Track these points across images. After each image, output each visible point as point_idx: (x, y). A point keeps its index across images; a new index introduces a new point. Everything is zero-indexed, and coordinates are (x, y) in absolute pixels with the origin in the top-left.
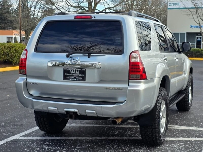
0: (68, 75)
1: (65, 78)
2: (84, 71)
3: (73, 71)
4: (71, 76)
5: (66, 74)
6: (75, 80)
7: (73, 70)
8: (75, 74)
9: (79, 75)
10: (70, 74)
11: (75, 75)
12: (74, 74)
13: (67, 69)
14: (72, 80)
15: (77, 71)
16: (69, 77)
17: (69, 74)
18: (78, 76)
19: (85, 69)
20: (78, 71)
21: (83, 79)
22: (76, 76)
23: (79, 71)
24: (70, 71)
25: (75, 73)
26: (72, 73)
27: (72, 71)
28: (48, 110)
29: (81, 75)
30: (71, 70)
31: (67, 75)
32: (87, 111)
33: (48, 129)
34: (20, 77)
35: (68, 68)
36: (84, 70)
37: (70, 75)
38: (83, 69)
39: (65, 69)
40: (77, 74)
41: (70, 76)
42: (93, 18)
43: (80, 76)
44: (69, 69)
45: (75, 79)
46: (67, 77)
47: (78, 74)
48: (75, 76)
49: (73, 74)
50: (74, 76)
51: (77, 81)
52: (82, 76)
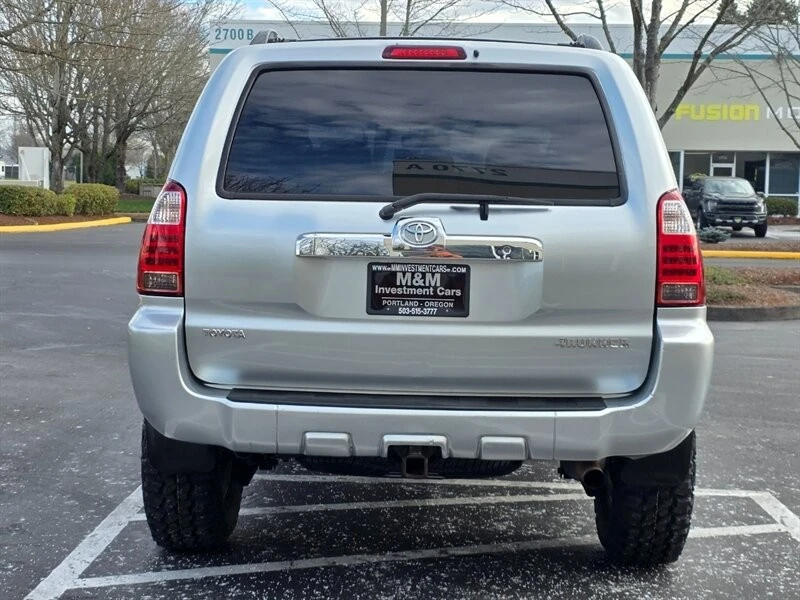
0: (390, 295)
1: (376, 305)
2: (464, 274)
3: (413, 278)
4: (403, 295)
5: (378, 290)
6: (422, 315)
7: (413, 274)
8: (422, 288)
9: (441, 291)
10: (397, 287)
11: (419, 291)
12: (417, 288)
13: (385, 268)
14: (410, 314)
15: (429, 276)
16: (394, 303)
17: (393, 291)
18: (435, 295)
19: (468, 268)
20: (433, 274)
21: (460, 307)
22: (426, 296)
23: (438, 276)
24: (400, 275)
25: (421, 283)
26: (409, 284)
27: (409, 275)
28: (303, 446)
29: (448, 292)
30: (404, 273)
31: (386, 295)
32: (485, 440)
33: (199, 532)
34: (143, 308)
35: (389, 265)
36: (464, 270)
37: (400, 290)
38: (457, 266)
39: (374, 268)
40: (431, 289)
41: (396, 295)
42: (470, 59)
43: (444, 297)
44: (394, 268)
45: (422, 307)
46: (384, 302)
47: (435, 288)
48: (422, 296)
49: (412, 286)
50: (417, 296)
51: (433, 315)
52: (454, 297)
